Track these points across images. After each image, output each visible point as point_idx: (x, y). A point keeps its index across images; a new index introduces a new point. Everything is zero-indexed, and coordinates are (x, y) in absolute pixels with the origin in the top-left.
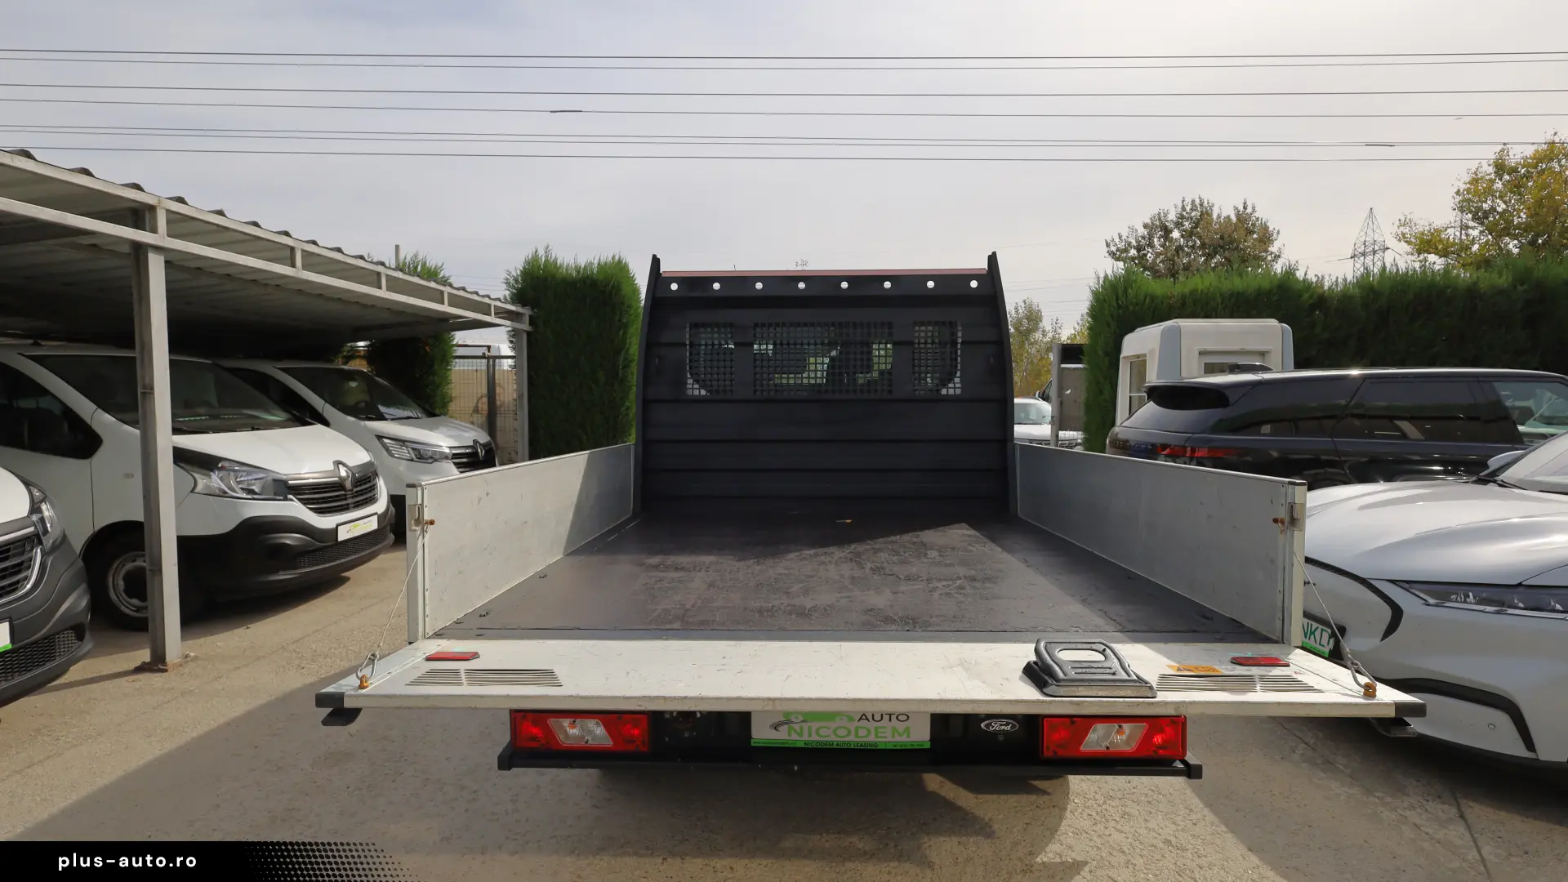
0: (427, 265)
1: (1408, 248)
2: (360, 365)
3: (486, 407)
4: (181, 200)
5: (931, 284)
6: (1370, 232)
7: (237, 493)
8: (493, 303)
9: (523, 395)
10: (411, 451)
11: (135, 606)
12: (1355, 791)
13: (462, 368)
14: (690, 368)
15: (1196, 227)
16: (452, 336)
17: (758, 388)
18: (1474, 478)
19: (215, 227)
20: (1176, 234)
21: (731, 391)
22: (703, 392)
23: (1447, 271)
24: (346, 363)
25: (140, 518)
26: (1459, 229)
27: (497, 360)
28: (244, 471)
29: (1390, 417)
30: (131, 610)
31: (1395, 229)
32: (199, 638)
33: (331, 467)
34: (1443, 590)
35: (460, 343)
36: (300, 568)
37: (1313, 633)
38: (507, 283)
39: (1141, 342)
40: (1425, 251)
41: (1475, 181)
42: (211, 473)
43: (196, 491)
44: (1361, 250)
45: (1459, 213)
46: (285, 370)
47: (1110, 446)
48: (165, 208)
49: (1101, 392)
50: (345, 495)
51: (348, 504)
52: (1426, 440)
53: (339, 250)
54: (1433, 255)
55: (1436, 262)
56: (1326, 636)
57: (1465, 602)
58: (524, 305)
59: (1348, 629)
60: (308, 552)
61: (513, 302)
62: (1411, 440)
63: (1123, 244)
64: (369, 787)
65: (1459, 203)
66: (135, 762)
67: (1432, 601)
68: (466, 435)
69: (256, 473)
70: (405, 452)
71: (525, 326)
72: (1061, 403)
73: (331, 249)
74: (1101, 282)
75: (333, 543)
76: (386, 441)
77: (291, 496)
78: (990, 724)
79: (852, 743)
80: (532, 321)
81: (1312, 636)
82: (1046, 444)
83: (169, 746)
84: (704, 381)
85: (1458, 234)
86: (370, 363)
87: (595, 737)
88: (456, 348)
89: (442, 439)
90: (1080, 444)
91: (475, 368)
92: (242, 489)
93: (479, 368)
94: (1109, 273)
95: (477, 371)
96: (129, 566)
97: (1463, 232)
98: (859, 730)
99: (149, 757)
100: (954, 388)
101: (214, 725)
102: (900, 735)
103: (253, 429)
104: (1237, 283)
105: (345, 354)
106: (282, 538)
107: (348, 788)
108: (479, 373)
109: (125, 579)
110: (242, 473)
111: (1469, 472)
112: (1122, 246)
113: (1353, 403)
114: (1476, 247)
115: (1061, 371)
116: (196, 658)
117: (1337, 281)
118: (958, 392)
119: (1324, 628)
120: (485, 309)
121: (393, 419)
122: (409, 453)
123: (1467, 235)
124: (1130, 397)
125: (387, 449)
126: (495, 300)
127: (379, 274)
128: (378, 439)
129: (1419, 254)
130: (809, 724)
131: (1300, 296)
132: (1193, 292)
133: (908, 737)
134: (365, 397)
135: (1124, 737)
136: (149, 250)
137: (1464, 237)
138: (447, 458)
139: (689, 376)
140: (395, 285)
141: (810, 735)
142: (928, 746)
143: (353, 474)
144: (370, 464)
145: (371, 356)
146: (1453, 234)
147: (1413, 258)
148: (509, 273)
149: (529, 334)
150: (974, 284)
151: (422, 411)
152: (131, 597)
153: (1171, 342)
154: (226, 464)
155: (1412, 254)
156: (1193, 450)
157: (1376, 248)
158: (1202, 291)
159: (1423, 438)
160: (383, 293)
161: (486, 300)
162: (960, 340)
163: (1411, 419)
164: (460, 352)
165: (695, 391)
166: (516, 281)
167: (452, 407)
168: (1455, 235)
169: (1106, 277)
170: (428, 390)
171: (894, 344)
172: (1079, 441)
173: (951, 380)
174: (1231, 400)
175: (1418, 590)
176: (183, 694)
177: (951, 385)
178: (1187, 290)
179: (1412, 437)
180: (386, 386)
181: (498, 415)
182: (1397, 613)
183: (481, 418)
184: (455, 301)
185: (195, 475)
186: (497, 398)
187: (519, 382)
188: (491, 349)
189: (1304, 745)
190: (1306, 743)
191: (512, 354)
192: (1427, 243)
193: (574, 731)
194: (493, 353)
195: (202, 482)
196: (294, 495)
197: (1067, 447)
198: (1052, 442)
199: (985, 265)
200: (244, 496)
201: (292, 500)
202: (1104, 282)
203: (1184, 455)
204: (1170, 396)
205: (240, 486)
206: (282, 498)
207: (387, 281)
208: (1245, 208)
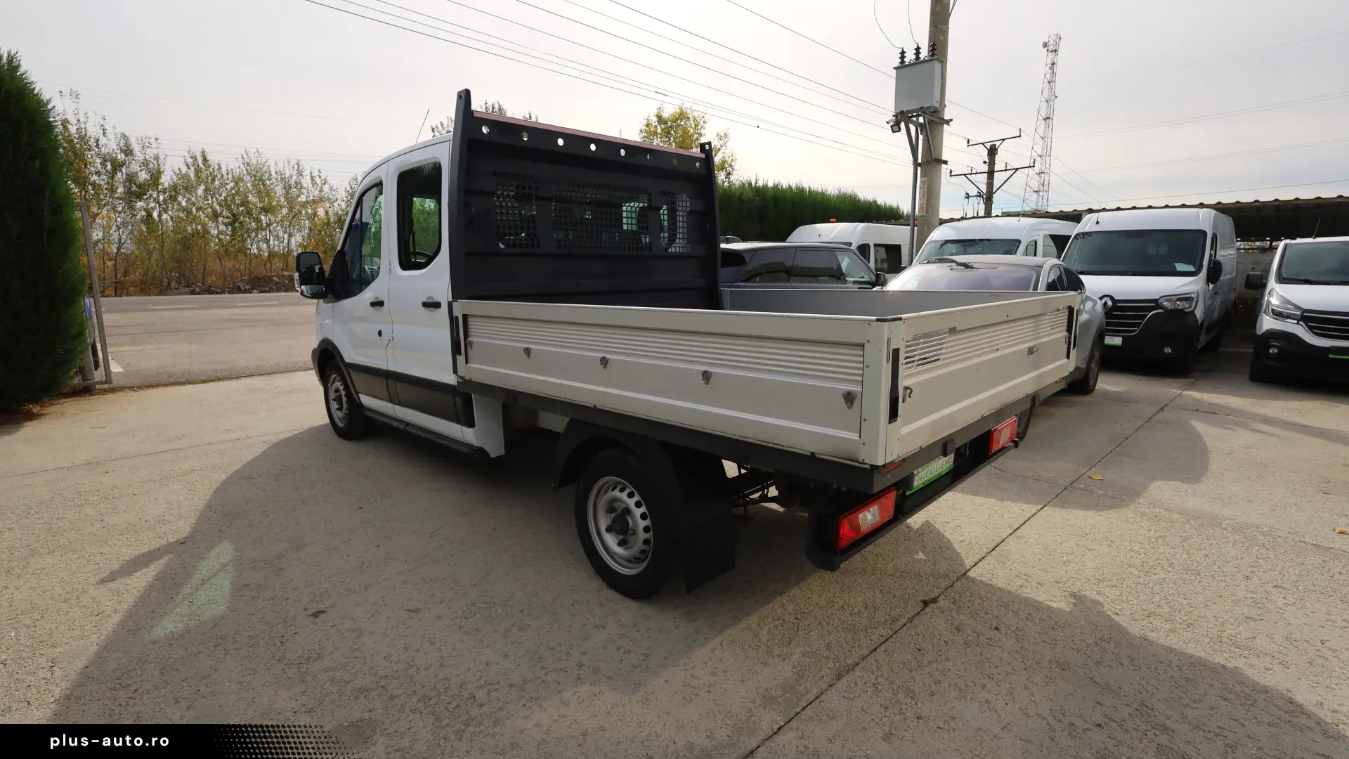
5: (675, 161)
21: (534, 245)
150: (698, 165)
174: (747, 259)
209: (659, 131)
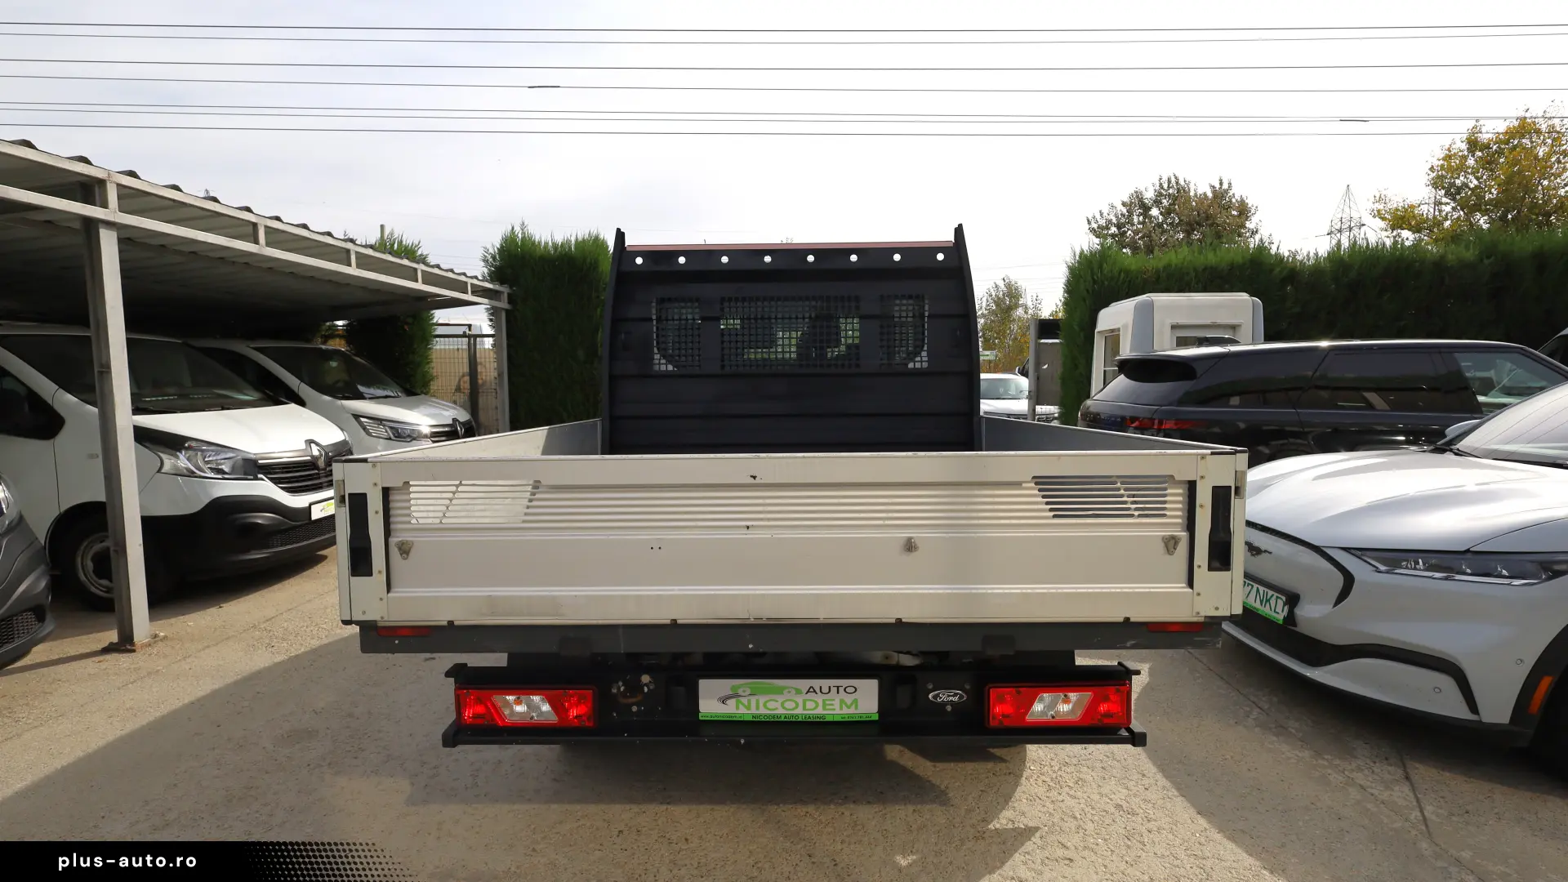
0: (404, 243)
1: (1382, 224)
2: (340, 345)
3: (467, 386)
4: (132, 174)
5: (897, 257)
6: (1347, 209)
7: (205, 472)
8: (470, 281)
9: (503, 373)
10: (388, 430)
11: (104, 587)
12: (1306, 754)
13: (443, 347)
14: (658, 343)
15: (1174, 204)
16: (432, 314)
17: (726, 362)
18: (1432, 447)
19: (171, 203)
20: (1155, 212)
21: (699, 366)
22: (670, 368)
23: (1417, 245)
24: (324, 343)
25: (102, 498)
26: (1433, 206)
27: (478, 339)
28: (212, 451)
29: (1355, 388)
30: (101, 591)
31: (1370, 206)
32: (169, 618)
33: (303, 446)
34: (1394, 557)
35: (440, 322)
36: (273, 547)
37: (1268, 601)
38: (485, 260)
39: (1116, 316)
40: (1398, 228)
41: (1448, 158)
42: (178, 453)
43: (163, 471)
44: (1338, 227)
45: (1433, 190)
46: (256, 349)
47: (1082, 419)
48: (115, 182)
49: (1076, 367)
50: (318, 474)
51: (321, 483)
52: (1392, 411)
53: (305, 226)
54: (1406, 231)
55: (1408, 237)
56: (1280, 603)
57: (1415, 569)
58: (502, 283)
59: (1302, 597)
60: (281, 532)
61: (492, 281)
62: (1378, 410)
63: (1104, 221)
64: (330, 764)
65: (1433, 179)
66: (95, 742)
67: (1383, 568)
68: (446, 413)
69: (226, 452)
70: (382, 431)
71: (503, 304)
72: (1038, 379)
73: (298, 226)
74: (1077, 258)
75: (306, 522)
76: (363, 419)
77: (260, 476)
78: (938, 695)
79: (800, 716)
80: (511, 299)
81: (1268, 604)
82: (1023, 419)
83: (130, 727)
84: (671, 356)
85: (1432, 210)
86: (349, 343)
87: (541, 713)
88: (436, 327)
89: (421, 418)
90: (1055, 418)
91: (456, 347)
92: (210, 468)
93: (460, 347)
94: (1086, 248)
95: (458, 349)
96: (98, 547)
97: (1437, 208)
98: (808, 703)
99: (110, 738)
100: (921, 362)
101: (178, 704)
102: (849, 707)
103: (223, 409)
104: (1211, 258)
105: (323, 333)
106: (252, 517)
107: (309, 765)
108: (460, 351)
109: (93, 560)
110: (211, 453)
111: (1429, 442)
112: (1102, 222)
113: (1318, 374)
114: (1447, 224)
115: (1038, 346)
116: (165, 638)
117: (1308, 255)
118: (925, 365)
119: (1280, 596)
120: (461, 287)
121: (370, 398)
122: (386, 432)
123: (1440, 211)
124: (1105, 371)
125: (364, 429)
126: (471, 277)
127: (348, 251)
128: (356, 419)
129: (1393, 230)
130: (756, 697)
131: (1271, 271)
132: (1167, 267)
133: (856, 708)
134: (344, 376)
135: (1071, 706)
136: (100, 225)
137: (1437, 213)
138: (426, 436)
139: (656, 350)
140: (364, 262)
141: (757, 708)
142: (876, 717)
143: (326, 454)
144: (344, 443)
145: (349, 335)
146: (1427, 210)
147: (1385, 233)
148: (487, 251)
149: (507, 311)
150: (940, 257)
151: (401, 389)
152: (100, 578)
153: (1145, 316)
154: (194, 444)
155: (1386, 230)
156: (1161, 423)
157: (1352, 225)
158: (1176, 265)
159: (1388, 408)
160: (353, 271)
161: (463, 278)
162: (927, 314)
163: (1376, 390)
164: (440, 331)
165: (662, 366)
166: (494, 257)
167: (434, 386)
168: (1429, 211)
169: (1082, 252)
170: (408, 369)
171: (861, 318)
172: (1056, 415)
173: (918, 354)
174: (1199, 372)
175: (1369, 557)
176: (149, 674)
177: (918, 359)
178: (1161, 265)
179: (1378, 408)
180: (363, 364)
181: (480, 394)
182: (1349, 579)
183: (463, 397)
184: (429, 279)
185: (161, 455)
186: (479, 377)
187: (498, 360)
188: (472, 327)
189: (1258, 710)
190: (1261, 709)
191: (492, 332)
192: (1401, 219)
193: (520, 708)
194: (474, 332)
195: (169, 462)
196: (265, 474)
197: (1044, 421)
198: (1029, 417)
199: (951, 238)
200: (212, 475)
201: (262, 480)
202: (1080, 257)
203: (1151, 427)
204: (1141, 369)
205: (209, 466)
206: (252, 477)
207: (357, 258)
208: (1221, 184)
209: (1471, 162)
